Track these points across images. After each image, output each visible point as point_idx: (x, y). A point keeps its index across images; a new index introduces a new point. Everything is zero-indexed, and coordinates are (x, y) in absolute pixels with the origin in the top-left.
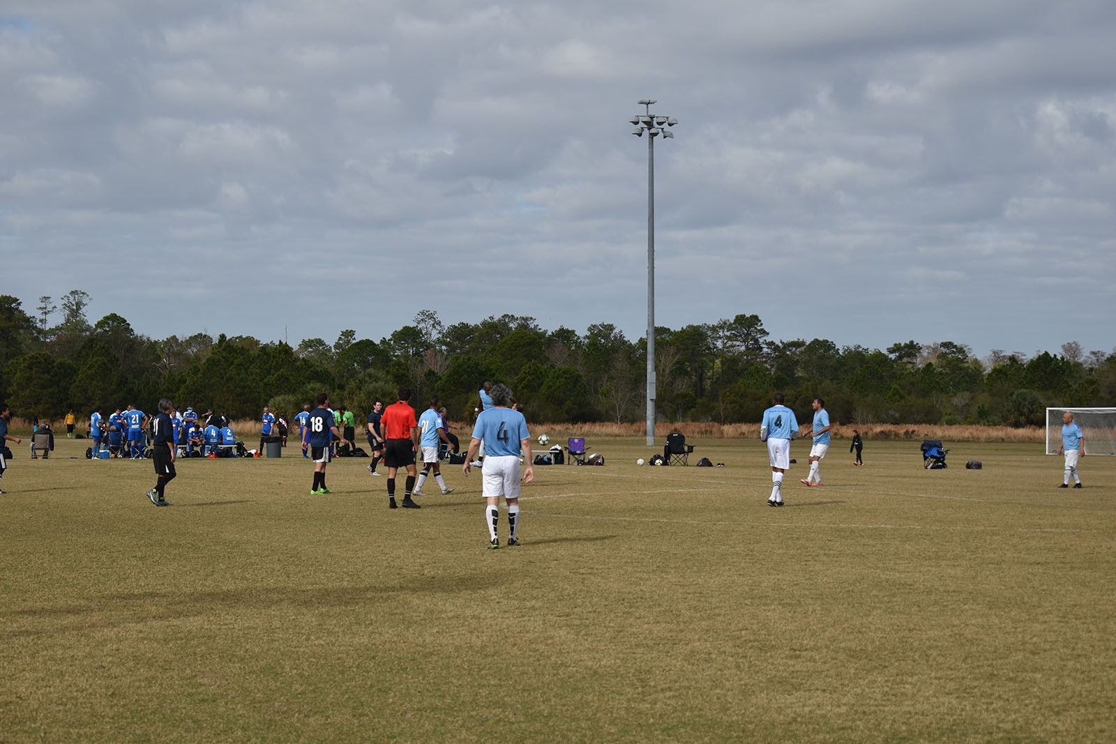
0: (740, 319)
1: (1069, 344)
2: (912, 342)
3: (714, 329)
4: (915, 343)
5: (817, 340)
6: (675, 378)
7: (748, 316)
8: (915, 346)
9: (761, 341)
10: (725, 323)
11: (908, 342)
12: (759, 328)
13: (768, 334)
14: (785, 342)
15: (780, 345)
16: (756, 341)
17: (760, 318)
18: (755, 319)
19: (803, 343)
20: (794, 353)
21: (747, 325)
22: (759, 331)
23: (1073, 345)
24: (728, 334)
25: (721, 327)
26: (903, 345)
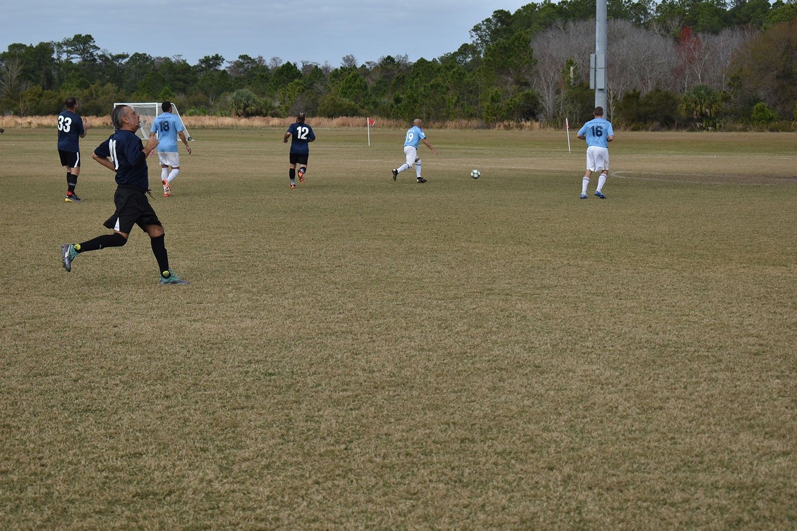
0: (78, 38)
1: (347, 56)
2: (217, 55)
3: (59, 45)
4: (219, 56)
5: (137, 53)
6: (21, 82)
7: (83, 35)
8: (220, 58)
9: (95, 53)
10: (68, 41)
11: (214, 55)
12: (92, 45)
13: (99, 49)
14: (114, 54)
15: (110, 57)
16: (91, 54)
17: (93, 37)
18: (89, 38)
19: (127, 56)
20: (120, 63)
21: (82, 42)
22: (92, 46)
23: (351, 58)
24: (69, 48)
25: (65, 44)
26: (211, 57)
